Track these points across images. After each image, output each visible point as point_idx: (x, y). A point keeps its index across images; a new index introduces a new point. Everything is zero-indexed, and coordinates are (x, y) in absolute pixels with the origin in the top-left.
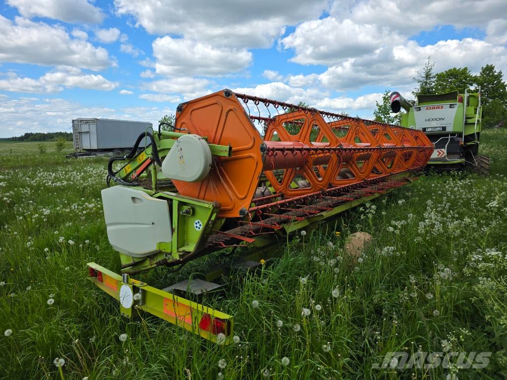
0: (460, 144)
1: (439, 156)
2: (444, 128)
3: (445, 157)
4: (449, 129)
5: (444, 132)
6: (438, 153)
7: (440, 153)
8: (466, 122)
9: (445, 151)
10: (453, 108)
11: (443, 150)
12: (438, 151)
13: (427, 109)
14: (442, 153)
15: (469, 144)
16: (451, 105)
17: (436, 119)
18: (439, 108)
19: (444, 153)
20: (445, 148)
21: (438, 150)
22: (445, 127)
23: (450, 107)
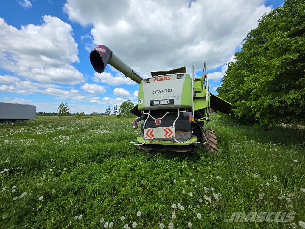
0: (190, 121)
1: (167, 137)
2: (172, 102)
3: (173, 137)
4: (178, 103)
5: (172, 106)
6: (166, 133)
7: (167, 133)
8: (195, 95)
9: (172, 129)
10: (180, 79)
11: (170, 128)
12: (165, 130)
13: (155, 81)
14: (170, 132)
15: (199, 120)
16: (178, 75)
17: (163, 91)
18: (166, 79)
19: (172, 132)
20: (172, 126)
21: (165, 128)
22: (173, 100)
23: (178, 78)
